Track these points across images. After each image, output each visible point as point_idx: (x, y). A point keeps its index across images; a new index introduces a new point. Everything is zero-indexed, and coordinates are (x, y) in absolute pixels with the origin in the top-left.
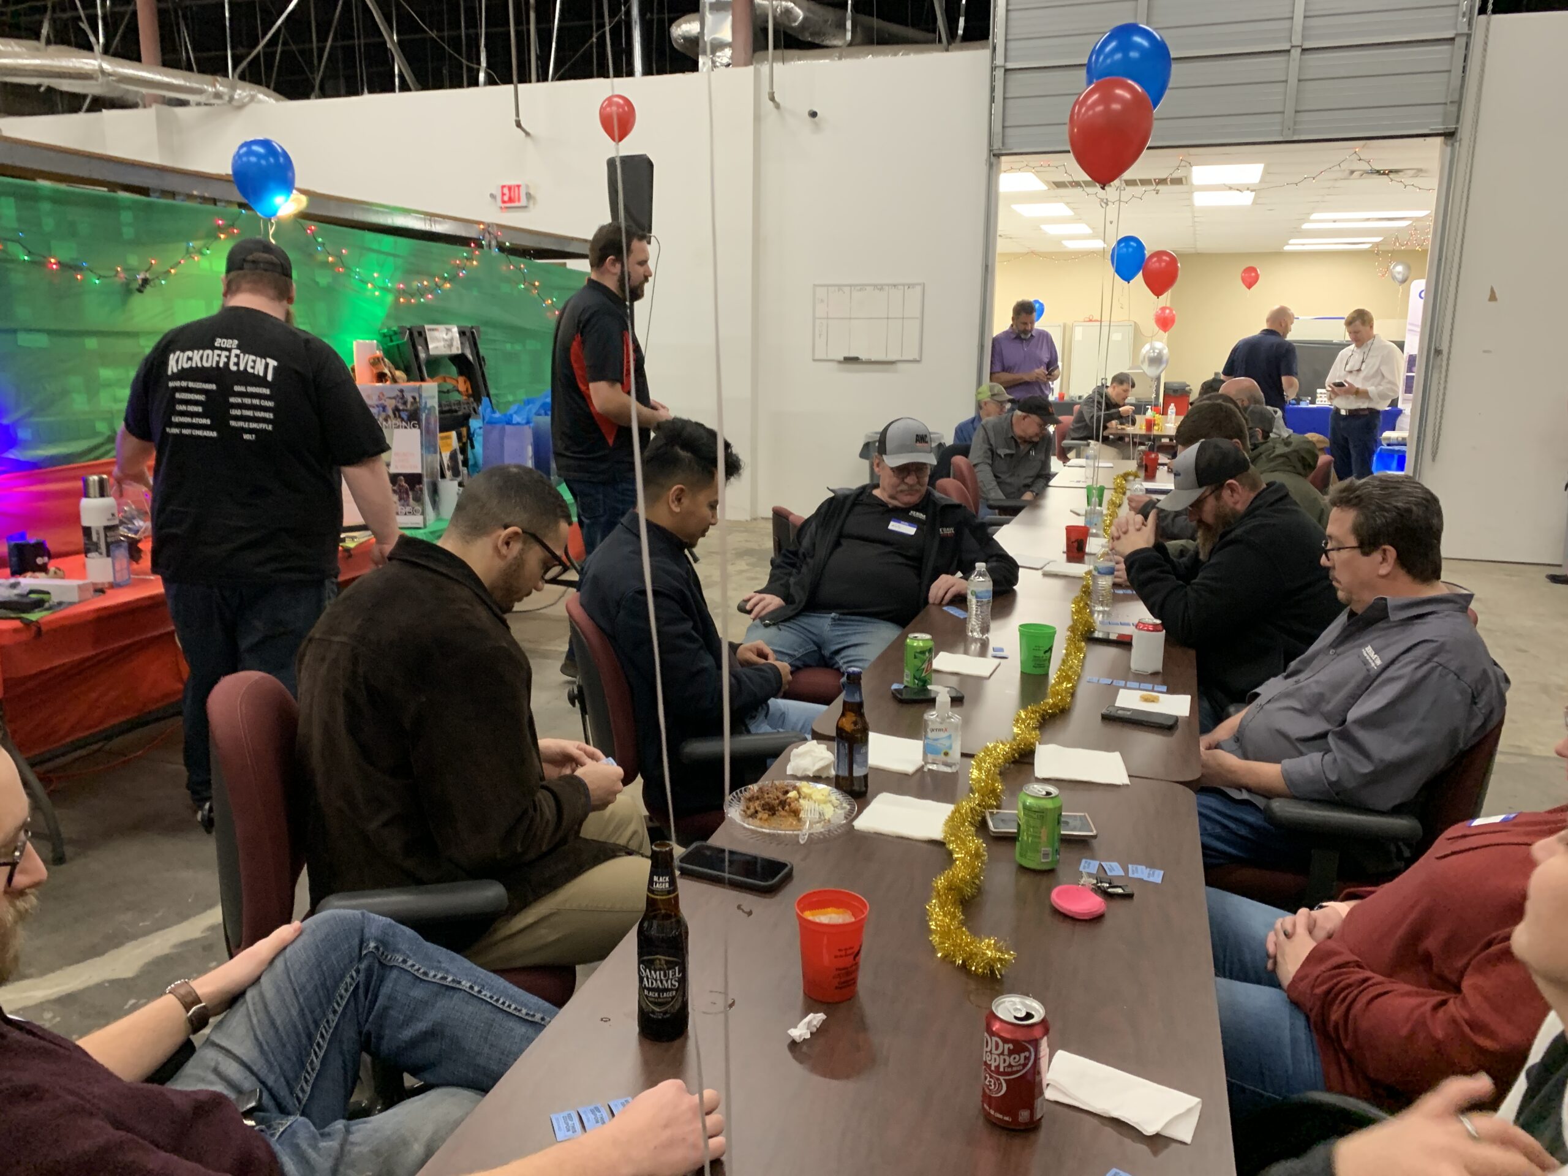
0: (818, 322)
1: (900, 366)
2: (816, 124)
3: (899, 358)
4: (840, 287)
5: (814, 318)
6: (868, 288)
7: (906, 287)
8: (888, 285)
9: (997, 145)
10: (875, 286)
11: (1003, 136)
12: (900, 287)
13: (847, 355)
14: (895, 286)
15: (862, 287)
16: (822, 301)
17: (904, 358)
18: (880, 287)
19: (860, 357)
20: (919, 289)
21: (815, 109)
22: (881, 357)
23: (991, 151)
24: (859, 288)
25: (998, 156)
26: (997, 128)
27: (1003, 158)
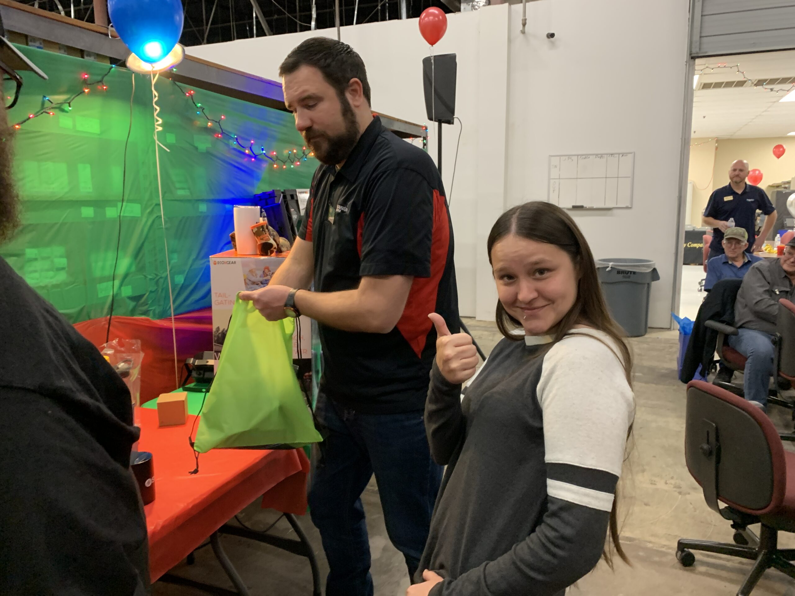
0: (552, 181)
1: (615, 211)
2: (553, 43)
3: (615, 206)
4: (569, 156)
5: (549, 179)
6: (591, 157)
7: (621, 155)
8: (607, 154)
9: (695, 50)
10: (597, 155)
11: (700, 44)
12: (615, 155)
13: (574, 204)
14: (612, 154)
15: (586, 156)
16: (556, 166)
17: (618, 206)
18: (601, 156)
19: (585, 206)
20: (630, 156)
21: (552, 32)
22: (602, 206)
23: (690, 54)
24: (584, 157)
25: (693, 58)
26: (696, 38)
27: (698, 61)
